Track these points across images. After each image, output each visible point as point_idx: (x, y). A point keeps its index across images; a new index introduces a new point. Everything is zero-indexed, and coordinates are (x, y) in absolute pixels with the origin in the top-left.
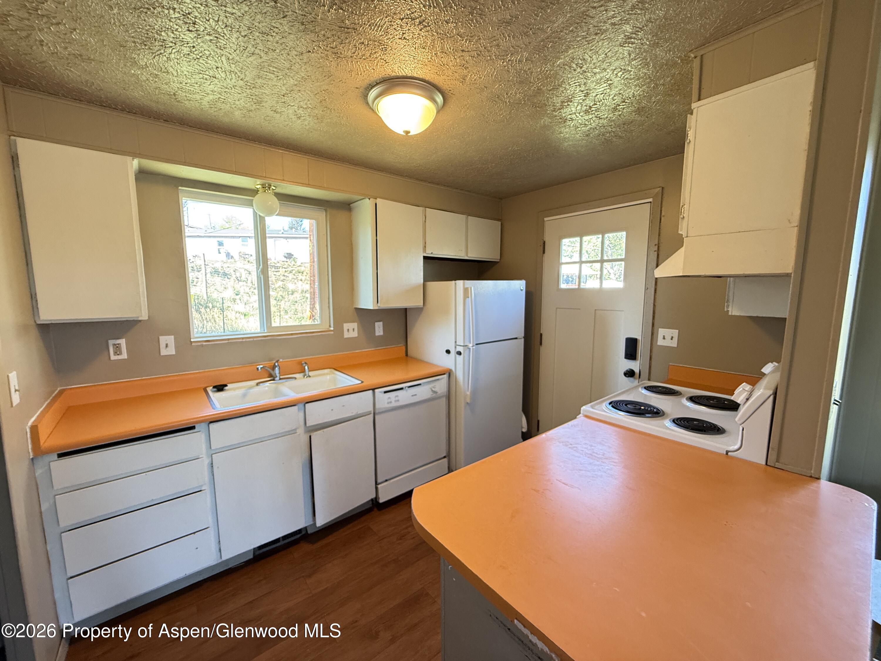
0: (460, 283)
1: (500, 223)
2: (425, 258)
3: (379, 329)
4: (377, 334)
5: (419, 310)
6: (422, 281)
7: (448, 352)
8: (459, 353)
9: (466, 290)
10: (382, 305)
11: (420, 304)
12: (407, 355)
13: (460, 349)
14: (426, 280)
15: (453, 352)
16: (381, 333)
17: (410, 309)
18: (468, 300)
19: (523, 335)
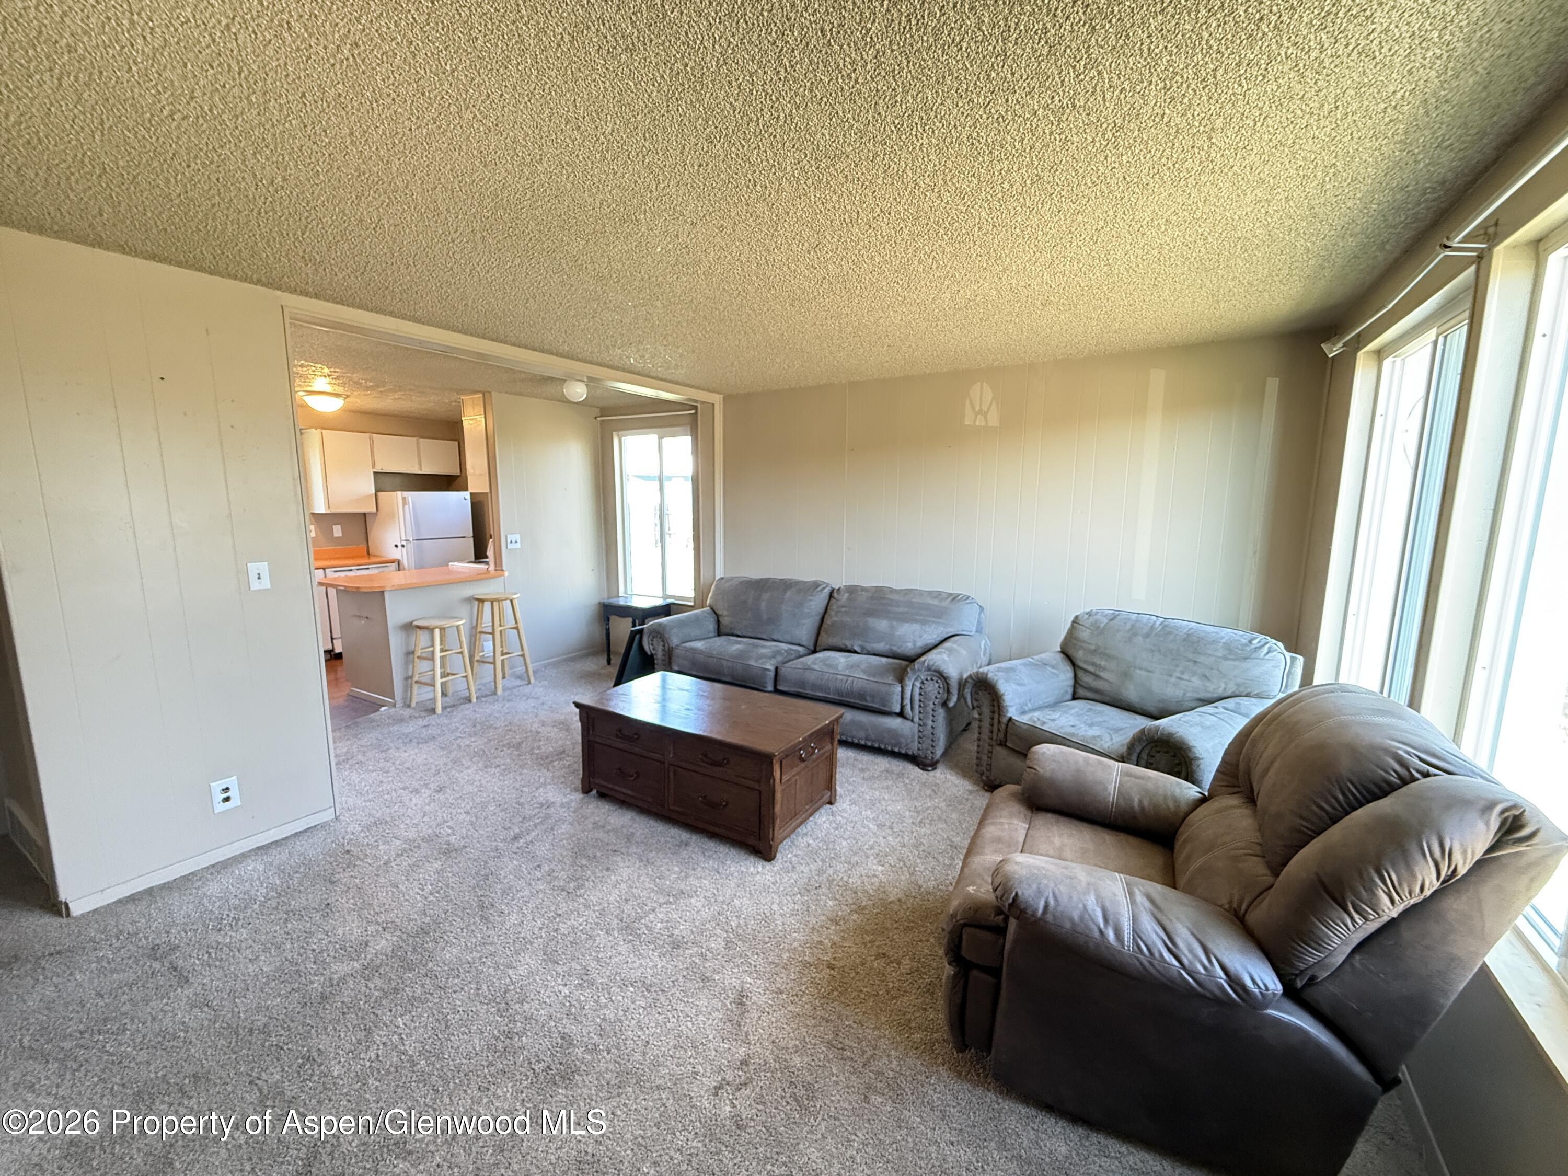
0: (399, 493)
1: (456, 443)
2: (375, 473)
3: (337, 531)
4: (336, 535)
5: (375, 515)
6: (373, 491)
7: (396, 546)
8: (403, 546)
9: (404, 499)
10: (333, 511)
11: (374, 510)
12: (368, 553)
13: (404, 543)
14: (378, 490)
15: (399, 545)
16: (341, 535)
17: (369, 514)
18: (407, 507)
19: (472, 534)
